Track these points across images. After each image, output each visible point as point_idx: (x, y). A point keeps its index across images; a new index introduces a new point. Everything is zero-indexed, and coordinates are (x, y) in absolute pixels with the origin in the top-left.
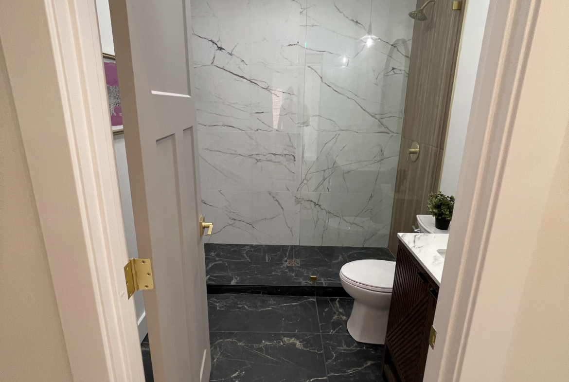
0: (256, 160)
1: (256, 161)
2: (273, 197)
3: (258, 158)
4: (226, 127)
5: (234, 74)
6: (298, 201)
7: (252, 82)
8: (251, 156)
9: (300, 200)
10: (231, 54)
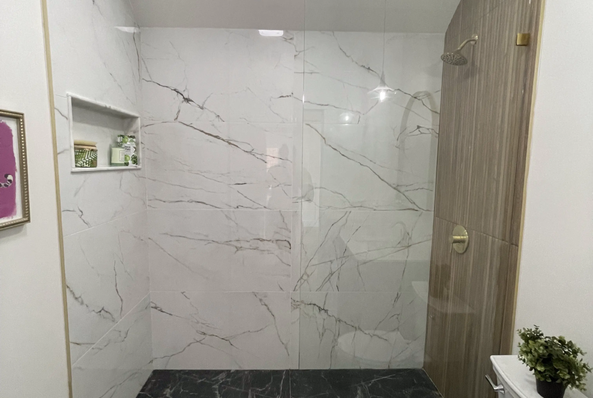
0: (236, 247)
1: (236, 250)
2: (261, 300)
3: (239, 245)
4: (194, 203)
5: (206, 134)
6: (295, 305)
7: (230, 143)
8: (228, 243)
9: (298, 303)
10: (202, 108)
